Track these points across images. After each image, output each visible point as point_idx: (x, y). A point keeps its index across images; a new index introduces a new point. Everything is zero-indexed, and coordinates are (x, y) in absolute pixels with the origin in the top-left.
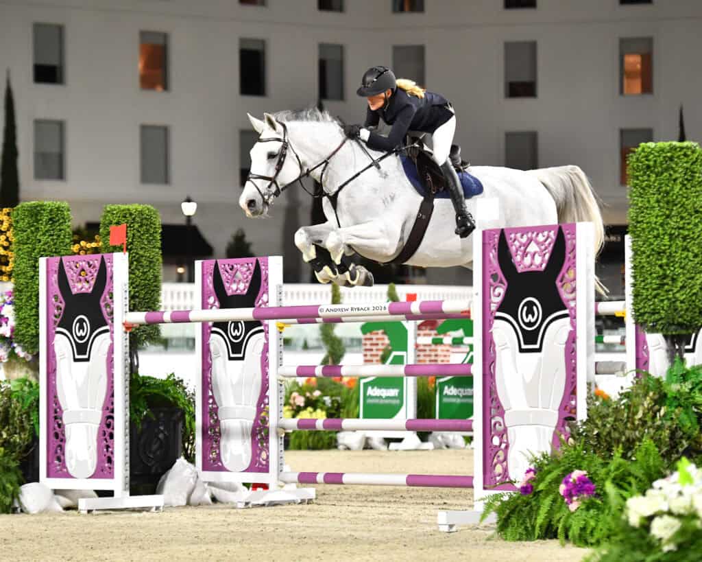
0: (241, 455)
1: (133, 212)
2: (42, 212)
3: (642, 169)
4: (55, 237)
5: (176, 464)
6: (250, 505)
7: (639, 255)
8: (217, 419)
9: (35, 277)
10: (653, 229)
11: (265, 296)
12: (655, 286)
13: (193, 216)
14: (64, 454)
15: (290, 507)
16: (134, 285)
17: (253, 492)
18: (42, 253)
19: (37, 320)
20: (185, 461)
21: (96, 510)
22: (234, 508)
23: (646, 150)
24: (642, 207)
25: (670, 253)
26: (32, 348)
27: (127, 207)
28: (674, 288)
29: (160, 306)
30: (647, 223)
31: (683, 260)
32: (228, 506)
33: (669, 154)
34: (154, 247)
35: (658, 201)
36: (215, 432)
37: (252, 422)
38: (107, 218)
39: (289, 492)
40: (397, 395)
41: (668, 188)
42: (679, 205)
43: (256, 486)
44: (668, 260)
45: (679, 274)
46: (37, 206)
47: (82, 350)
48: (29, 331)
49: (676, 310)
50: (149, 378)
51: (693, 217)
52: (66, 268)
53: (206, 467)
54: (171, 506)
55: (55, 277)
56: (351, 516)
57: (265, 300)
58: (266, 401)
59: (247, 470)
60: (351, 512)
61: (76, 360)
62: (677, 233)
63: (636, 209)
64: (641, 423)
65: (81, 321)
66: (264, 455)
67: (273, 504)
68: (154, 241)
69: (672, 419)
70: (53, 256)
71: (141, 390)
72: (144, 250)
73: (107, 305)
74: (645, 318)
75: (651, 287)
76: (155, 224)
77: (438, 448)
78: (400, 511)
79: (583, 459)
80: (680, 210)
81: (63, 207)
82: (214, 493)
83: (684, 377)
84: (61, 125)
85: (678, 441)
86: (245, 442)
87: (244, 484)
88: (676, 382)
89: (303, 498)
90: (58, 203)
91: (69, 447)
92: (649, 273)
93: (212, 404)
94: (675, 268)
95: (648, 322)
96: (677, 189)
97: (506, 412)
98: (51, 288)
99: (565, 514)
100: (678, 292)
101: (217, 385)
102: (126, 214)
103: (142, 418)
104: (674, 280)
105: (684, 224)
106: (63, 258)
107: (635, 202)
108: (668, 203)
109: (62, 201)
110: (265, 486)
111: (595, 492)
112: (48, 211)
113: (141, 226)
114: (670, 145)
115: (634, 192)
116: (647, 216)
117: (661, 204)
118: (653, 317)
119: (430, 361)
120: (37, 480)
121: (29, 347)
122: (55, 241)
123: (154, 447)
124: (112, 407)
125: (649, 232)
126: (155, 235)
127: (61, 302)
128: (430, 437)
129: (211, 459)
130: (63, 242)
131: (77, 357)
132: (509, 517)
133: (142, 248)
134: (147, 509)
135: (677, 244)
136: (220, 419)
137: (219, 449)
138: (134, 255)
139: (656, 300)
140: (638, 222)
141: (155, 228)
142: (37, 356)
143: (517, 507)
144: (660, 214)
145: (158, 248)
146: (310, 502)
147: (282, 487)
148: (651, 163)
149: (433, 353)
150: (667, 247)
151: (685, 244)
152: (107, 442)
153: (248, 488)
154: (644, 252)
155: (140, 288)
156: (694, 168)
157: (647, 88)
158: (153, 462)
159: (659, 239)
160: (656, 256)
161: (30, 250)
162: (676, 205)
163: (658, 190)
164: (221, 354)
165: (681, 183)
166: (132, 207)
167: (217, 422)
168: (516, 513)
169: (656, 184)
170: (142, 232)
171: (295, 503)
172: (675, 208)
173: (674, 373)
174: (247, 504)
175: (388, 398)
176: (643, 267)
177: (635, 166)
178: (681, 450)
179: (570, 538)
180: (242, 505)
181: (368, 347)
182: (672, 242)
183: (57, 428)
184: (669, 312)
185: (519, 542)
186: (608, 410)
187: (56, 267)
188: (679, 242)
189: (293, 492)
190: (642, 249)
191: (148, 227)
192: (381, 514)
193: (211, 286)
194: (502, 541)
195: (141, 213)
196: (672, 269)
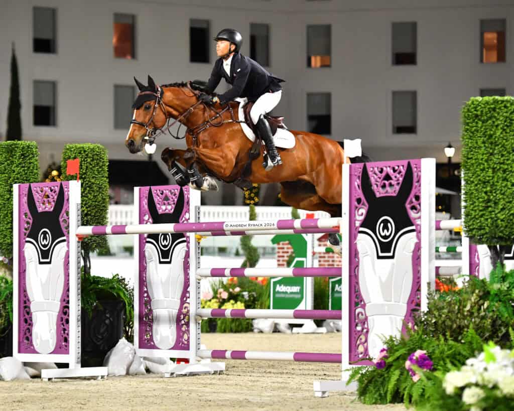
0: (168, 337)
1: (86, 149)
2: (16, 149)
3: (472, 118)
4: (26, 169)
5: (119, 343)
6: (175, 375)
7: (469, 184)
8: (151, 309)
9: (10, 199)
10: (480, 164)
11: (187, 214)
12: (481, 208)
13: (154, 154)
14: (31, 335)
15: (205, 376)
16: (87, 206)
17: (177, 365)
18: (17, 181)
19: (12, 232)
20: (126, 341)
21: (55, 378)
22: (162, 377)
23: (475, 103)
24: (471, 147)
25: (493, 182)
26: (8, 254)
27: (82, 145)
28: (495, 210)
29: (107, 222)
30: (475, 159)
31: (503, 188)
32: (158, 375)
33: (492, 106)
34: (103, 177)
35: (484, 142)
36: (149, 319)
37: (177, 311)
38: (67, 154)
39: (205, 365)
40: (298, 291)
41: (492, 132)
42: (500, 146)
43: (179, 360)
44: (491, 188)
45: (499, 200)
46: (12, 145)
47: (45, 255)
48: (5, 241)
49: (497, 226)
50: (98, 277)
51: (511, 155)
52: (34, 192)
53: (142, 345)
54: (114, 376)
55: (25, 199)
56: (250, 384)
57: (187, 217)
58: (188, 295)
59: (172, 349)
60: (251, 381)
61: (41, 263)
62: (498, 167)
63: (467, 148)
64: (469, 314)
65: (45, 233)
66: (186, 337)
67: (192, 374)
68: (102, 172)
69: (493, 311)
70: (24, 183)
71: (92, 287)
72: (95, 179)
73: (65, 221)
74: (474, 233)
75: (478, 209)
76: (103, 159)
77: (330, 331)
78: (289, 380)
79: (424, 341)
80: (501, 149)
81: (32, 146)
82: (148, 365)
83: (504, 278)
84: (53, 85)
85: (498, 327)
86: (171, 326)
87: (171, 359)
88: (498, 282)
89: (215, 370)
90: (29, 142)
91: (36, 330)
92: (477, 198)
93: (147, 297)
94: (497, 194)
95: (476, 236)
96: (498, 133)
97: (367, 305)
98: (22, 207)
99: (410, 384)
100: (499, 212)
101: (150, 283)
102: (81, 151)
103: (93, 308)
104: (496, 203)
105: (504, 160)
106: (31, 184)
107: (467, 143)
108: (491, 143)
109: (31, 140)
110: (187, 361)
111: (433, 367)
112: (21, 148)
113: (92, 160)
114: (494, 99)
115: (466, 136)
116: (475, 154)
117: (487, 145)
118: (480, 232)
119: (329, 265)
120: (11, 354)
121: (6, 253)
122: (26, 171)
123: (102, 330)
124: (68, 299)
125: (477, 166)
126: (103, 167)
127: (30, 219)
128: (325, 324)
129: (145, 340)
130: (32, 172)
131: (42, 260)
132: (367, 386)
133: (93, 177)
134: (95, 378)
135: (498, 176)
136: (152, 308)
137: (152, 332)
138: (87, 182)
139: (482, 219)
140: (468, 159)
141: (103, 162)
142: (11, 260)
143: (373, 378)
144: (486, 152)
145: (106, 177)
146: (221, 373)
147: (199, 361)
148: (479, 113)
149: (331, 259)
150: (491, 178)
151: (505, 175)
152: (64, 326)
153: (174, 362)
154: (473, 182)
155: (92, 208)
156: (512, 117)
157: (501, 58)
158: (101, 342)
159: (484, 172)
160: (482, 185)
161: (6, 178)
162: (498, 145)
163: (483, 134)
164: (154, 259)
165: (501, 128)
166: (86, 146)
167: (151, 311)
168: (373, 383)
169: (482, 129)
170: (93, 165)
171: (210, 374)
172: (497, 148)
173: (496, 276)
174: (172, 374)
175: (292, 293)
176: (472, 193)
177: (466, 115)
178: (500, 335)
179: (412, 402)
180: (168, 375)
181: (281, 254)
182: (495, 174)
183: (26, 315)
184: (492, 228)
185: (374, 406)
186: (443, 303)
187: (26, 191)
188: (500, 174)
189: (208, 365)
190: (472, 179)
191: (98, 161)
192: (274, 383)
193: (146, 207)
194: (362, 404)
195: (93, 150)
196: (494, 195)
